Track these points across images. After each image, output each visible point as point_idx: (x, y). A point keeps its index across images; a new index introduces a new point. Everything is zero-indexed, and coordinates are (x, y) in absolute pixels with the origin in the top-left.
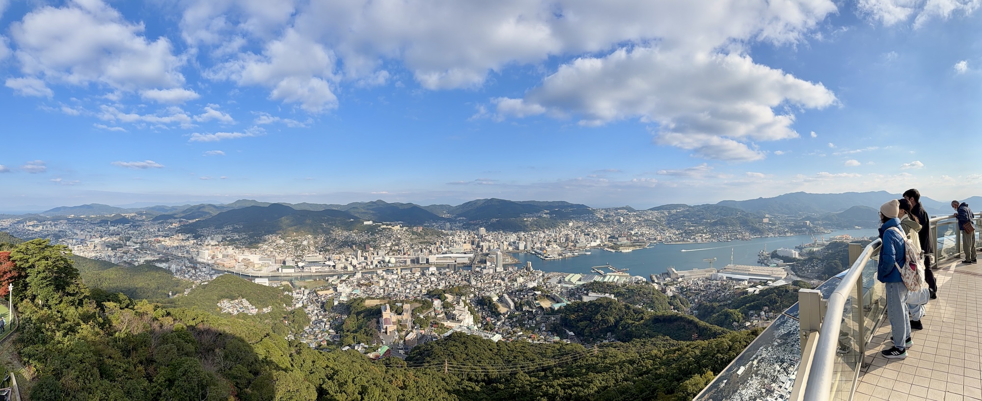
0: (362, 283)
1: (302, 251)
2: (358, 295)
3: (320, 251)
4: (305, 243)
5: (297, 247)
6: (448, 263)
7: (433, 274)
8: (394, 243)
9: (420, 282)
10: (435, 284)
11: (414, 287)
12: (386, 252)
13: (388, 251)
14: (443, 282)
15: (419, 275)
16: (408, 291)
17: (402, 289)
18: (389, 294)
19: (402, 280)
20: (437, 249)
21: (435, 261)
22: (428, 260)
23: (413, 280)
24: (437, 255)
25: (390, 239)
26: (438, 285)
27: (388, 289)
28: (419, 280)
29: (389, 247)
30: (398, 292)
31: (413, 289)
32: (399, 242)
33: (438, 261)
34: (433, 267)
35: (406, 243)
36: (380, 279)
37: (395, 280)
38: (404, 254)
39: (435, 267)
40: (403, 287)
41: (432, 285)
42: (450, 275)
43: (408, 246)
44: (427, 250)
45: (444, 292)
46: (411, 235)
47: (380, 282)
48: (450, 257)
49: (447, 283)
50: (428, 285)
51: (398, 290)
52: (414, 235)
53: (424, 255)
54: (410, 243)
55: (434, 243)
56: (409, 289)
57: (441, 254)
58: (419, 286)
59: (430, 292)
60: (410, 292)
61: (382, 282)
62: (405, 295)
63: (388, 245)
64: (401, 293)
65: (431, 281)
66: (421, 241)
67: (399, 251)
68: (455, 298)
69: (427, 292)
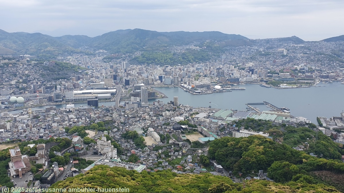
6: (88, 99)
7: (71, 111)
8: (21, 80)
9: (56, 120)
10: (73, 121)
11: (50, 127)
12: (12, 91)
13: (14, 89)
14: (83, 118)
15: (54, 113)
16: (42, 130)
17: (35, 129)
18: (18, 136)
19: (34, 120)
20: (74, 86)
21: (73, 98)
22: (65, 97)
23: (48, 119)
24: (75, 92)
25: (15, 75)
26: (77, 122)
27: (18, 131)
28: (55, 119)
29: (15, 85)
30: (30, 132)
31: (49, 128)
32: (27, 79)
33: (76, 98)
34: (71, 104)
35: (36, 80)
36: (6, 122)
37: (25, 121)
38: (35, 92)
39: (73, 104)
40: (36, 127)
41: (71, 123)
42: (91, 112)
43: (39, 83)
44: (63, 86)
45: (85, 128)
46: (42, 71)
47: (6, 125)
48: (90, 93)
49: (88, 120)
50: (66, 122)
51: (30, 130)
52: (45, 70)
53: (59, 92)
54: (42, 79)
55: (71, 79)
56: (43, 128)
57: (80, 90)
58: (55, 125)
59: (68, 130)
60: (45, 131)
61: (8, 126)
62: (39, 135)
63: (13, 82)
64: (34, 134)
65: (69, 119)
66: (54, 77)
67: (28, 89)
68: (97, 133)
69: (65, 130)
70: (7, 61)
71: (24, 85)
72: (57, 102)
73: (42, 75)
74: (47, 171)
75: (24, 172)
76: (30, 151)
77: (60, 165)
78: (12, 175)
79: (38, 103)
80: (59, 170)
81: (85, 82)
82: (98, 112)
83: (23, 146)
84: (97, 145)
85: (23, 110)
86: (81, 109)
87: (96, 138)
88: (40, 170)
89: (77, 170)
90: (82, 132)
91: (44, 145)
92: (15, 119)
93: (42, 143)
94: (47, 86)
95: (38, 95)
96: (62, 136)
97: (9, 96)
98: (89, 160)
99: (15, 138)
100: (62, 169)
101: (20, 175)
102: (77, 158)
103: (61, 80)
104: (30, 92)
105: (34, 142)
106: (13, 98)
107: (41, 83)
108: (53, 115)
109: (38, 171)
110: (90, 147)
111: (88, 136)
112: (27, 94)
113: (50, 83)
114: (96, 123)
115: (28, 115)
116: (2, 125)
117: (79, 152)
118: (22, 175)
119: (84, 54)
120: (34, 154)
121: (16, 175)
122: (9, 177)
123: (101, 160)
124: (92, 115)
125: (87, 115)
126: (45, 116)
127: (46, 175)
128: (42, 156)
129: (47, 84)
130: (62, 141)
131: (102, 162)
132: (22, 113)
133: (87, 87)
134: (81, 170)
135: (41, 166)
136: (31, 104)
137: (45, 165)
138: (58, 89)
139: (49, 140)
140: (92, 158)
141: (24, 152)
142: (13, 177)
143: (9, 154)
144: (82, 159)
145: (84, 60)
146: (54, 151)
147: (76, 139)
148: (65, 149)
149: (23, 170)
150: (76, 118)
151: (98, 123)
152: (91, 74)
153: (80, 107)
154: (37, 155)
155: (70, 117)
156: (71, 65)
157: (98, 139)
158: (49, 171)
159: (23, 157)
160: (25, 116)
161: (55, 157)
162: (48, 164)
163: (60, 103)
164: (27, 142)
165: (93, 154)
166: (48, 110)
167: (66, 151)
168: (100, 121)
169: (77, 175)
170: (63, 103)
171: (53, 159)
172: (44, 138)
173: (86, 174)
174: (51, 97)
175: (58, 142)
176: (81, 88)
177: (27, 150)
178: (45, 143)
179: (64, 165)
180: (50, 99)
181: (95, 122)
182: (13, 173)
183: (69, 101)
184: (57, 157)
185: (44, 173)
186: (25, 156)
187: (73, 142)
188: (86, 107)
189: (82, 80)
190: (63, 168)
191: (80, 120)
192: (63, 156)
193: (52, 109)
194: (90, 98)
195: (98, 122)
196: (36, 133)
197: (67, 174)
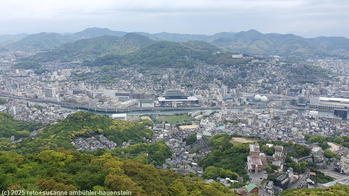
0: (227, 119)
1: (163, 85)
2: (222, 132)
3: (182, 86)
4: (166, 76)
5: (156, 81)
6: (335, 108)
7: (314, 119)
8: (267, 80)
9: (297, 125)
10: (315, 129)
11: (289, 130)
12: (257, 90)
13: (259, 88)
14: (326, 128)
15: (295, 118)
16: (281, 132)
17: (274, 130)
18: (258, 133)
19: (274, 120)
20: (321, 91)
21: (318, 104)
22: (309, 102)
23: (288, 122)
24: (321, 98)
25: (263, 75)
26: (319, 131)
27: (258, 129)
28: (295, 123)
29: (261, 84)
30: (269, 132)
31: (288, 132)
32: (273, 80)
33: (321, 105)
34: (314, 111)
35: (282, 81)
36: (248, 117)
37: (265, 120)
38: (278, 93)
39: (317, 111)
40: (275, 128)
41: (312, 131)
42: (337, 123)
43: (284, 85)
44: (309, 91)
45: (327, 140)
46: (289, 72)
47: (248, 121)
48: (339, 102)
49: (332, 131)
50: (307, 129)
51: (269, 130)
52: (293, 72)
53: (303, 96)
54: (287, 81)
55: (318, 84)
56: (282, 131)
57: (327, 97)
58: (294, 129)
59: (308, 138)
60: (283, 134)
61: (250, 121)
62: (278, 137)
63: (260, 81)
64: (273, 134)
65: (310, 126)
66: (301, 80)
67: (273, 90)
68: (341, 148)
69: (304, 137)
70: (257, 61)
71: (269, 85)
72: (300, 106)
73: (289, 77)
74: (282, 174)
75: (260, 169)
76: (267, 150)
77: (295, 172)
78: (249, 169)
79: (281, 104)
80: (294, 177)
81: (334, 89)
82: (346, 124)
83: (262, 144)
84: (340, 162)
85: (265, 109)
86: (325, 118)
87: (339, 154)
88: (275, 171)
89: (313, 183)
90: (324, 143)
91: (282, 148)
92: (257, 116)
93: (281, 145)
94: (292, 88)
95: (281, 96)
96: (300, 143)
97: (254, 94)
98: (328, 175)
99: (254, 134)
100: (297, 177)
101: (256, 171)
102: (315, 170)
103: (307, 84)
104: (275, 93)
105: (273, 143)
106: (258, 96)
107: (286, 85)
108: (294, 119)
109: (273, 172)
110: (331, 161)
111: (330, 149)
112: (271, 94)
113: (296, 86)
114: (342, 137)
115: (269, 114)
116: (244, 120)
117: (318, 164)
118: (257, 171)
119: (338, 58)
120: (271, 155)
121: (252, 170)
122: (246, 170)
123: (344, 180)
124: (338, 127)
125: (331, 125)
126: (285, 119)
127: (280, 178)
128: (279, 159)
129: (292, 86)
130: (301, 148)
131: (346, 183)
132: (264, 112)
133: (336, 94)
134: (318, 184)
135: (276, 168)
136: (274, 105)
137: (280, 168)
138: (303, 93)
139: (288, 144)
140: (332, 175)
141: (262, 149)
142: (249, 171)
143: (248, 149)
144: (320, 173)
145: (336, 65)
146: (291, 156)
147: (316, 149)
148: (303, 157)
149: (259, 166)
150: (318, 127)
151: (343, 137)
152: (343, 80)
153: (325, 115)
154: (274, 156)
155: (311, 125)
156: (321, 69)
157: (342, 155)
158: (283, 175)
159: (261, 154)
160: (267, 116)
161: (291, 162)
162: (283, 168)
163: (303, 108)
164: (265, 141)
165: (334, 170)
166: (289, 113)
167: (303, 159)
168: (346, 135)
169: (312, 187)
170: (307, 108)
171: (289, 164)
172: (282, 140)
173: (325, 190)
174: (295, 100)
175: (297, 148)
176: (329, 94)
177: (266, 149)
178: (283, 145)
179: (300, 174)
180: (293, 103)
181: (341, 135)
182: (250, 167)
183: (313, 107)
184: (293, 163)
185: (278, 175)
186: (263, 154)
187: (312, 152)
188: (331, 116)
189: (331, 86)
190: (299, 176)
191: (323, 129)
192: (300, 164)
193: (294, 112)
194: (338, 107)
195: (344, 135)
196: (274, 134)
197: (301, 184)
